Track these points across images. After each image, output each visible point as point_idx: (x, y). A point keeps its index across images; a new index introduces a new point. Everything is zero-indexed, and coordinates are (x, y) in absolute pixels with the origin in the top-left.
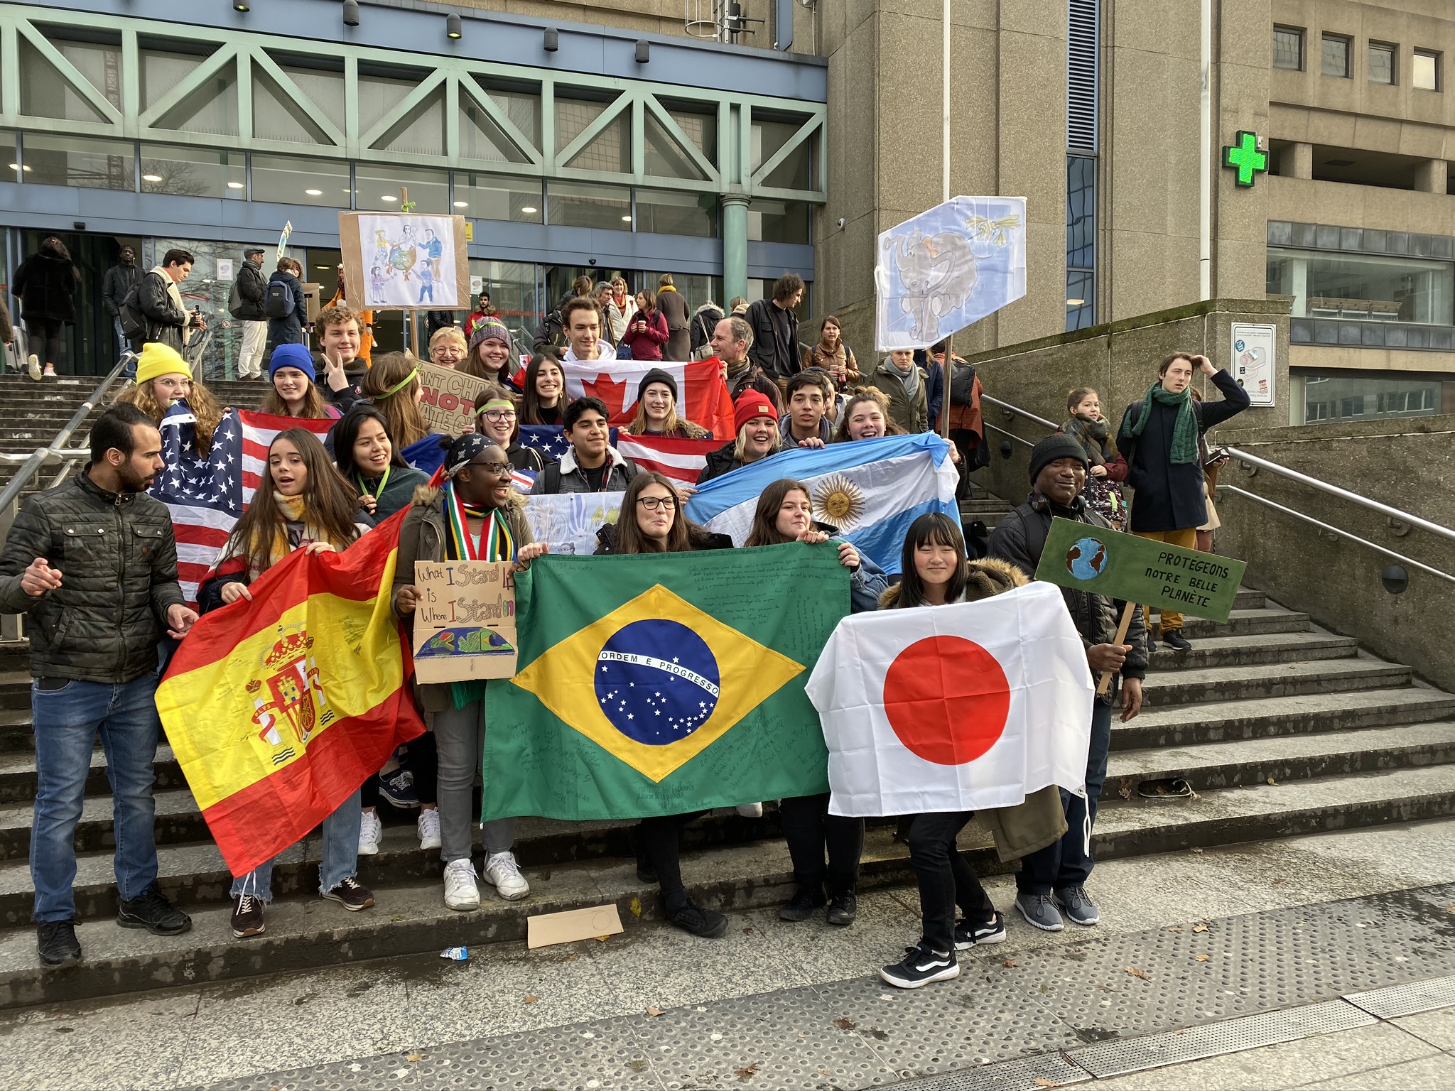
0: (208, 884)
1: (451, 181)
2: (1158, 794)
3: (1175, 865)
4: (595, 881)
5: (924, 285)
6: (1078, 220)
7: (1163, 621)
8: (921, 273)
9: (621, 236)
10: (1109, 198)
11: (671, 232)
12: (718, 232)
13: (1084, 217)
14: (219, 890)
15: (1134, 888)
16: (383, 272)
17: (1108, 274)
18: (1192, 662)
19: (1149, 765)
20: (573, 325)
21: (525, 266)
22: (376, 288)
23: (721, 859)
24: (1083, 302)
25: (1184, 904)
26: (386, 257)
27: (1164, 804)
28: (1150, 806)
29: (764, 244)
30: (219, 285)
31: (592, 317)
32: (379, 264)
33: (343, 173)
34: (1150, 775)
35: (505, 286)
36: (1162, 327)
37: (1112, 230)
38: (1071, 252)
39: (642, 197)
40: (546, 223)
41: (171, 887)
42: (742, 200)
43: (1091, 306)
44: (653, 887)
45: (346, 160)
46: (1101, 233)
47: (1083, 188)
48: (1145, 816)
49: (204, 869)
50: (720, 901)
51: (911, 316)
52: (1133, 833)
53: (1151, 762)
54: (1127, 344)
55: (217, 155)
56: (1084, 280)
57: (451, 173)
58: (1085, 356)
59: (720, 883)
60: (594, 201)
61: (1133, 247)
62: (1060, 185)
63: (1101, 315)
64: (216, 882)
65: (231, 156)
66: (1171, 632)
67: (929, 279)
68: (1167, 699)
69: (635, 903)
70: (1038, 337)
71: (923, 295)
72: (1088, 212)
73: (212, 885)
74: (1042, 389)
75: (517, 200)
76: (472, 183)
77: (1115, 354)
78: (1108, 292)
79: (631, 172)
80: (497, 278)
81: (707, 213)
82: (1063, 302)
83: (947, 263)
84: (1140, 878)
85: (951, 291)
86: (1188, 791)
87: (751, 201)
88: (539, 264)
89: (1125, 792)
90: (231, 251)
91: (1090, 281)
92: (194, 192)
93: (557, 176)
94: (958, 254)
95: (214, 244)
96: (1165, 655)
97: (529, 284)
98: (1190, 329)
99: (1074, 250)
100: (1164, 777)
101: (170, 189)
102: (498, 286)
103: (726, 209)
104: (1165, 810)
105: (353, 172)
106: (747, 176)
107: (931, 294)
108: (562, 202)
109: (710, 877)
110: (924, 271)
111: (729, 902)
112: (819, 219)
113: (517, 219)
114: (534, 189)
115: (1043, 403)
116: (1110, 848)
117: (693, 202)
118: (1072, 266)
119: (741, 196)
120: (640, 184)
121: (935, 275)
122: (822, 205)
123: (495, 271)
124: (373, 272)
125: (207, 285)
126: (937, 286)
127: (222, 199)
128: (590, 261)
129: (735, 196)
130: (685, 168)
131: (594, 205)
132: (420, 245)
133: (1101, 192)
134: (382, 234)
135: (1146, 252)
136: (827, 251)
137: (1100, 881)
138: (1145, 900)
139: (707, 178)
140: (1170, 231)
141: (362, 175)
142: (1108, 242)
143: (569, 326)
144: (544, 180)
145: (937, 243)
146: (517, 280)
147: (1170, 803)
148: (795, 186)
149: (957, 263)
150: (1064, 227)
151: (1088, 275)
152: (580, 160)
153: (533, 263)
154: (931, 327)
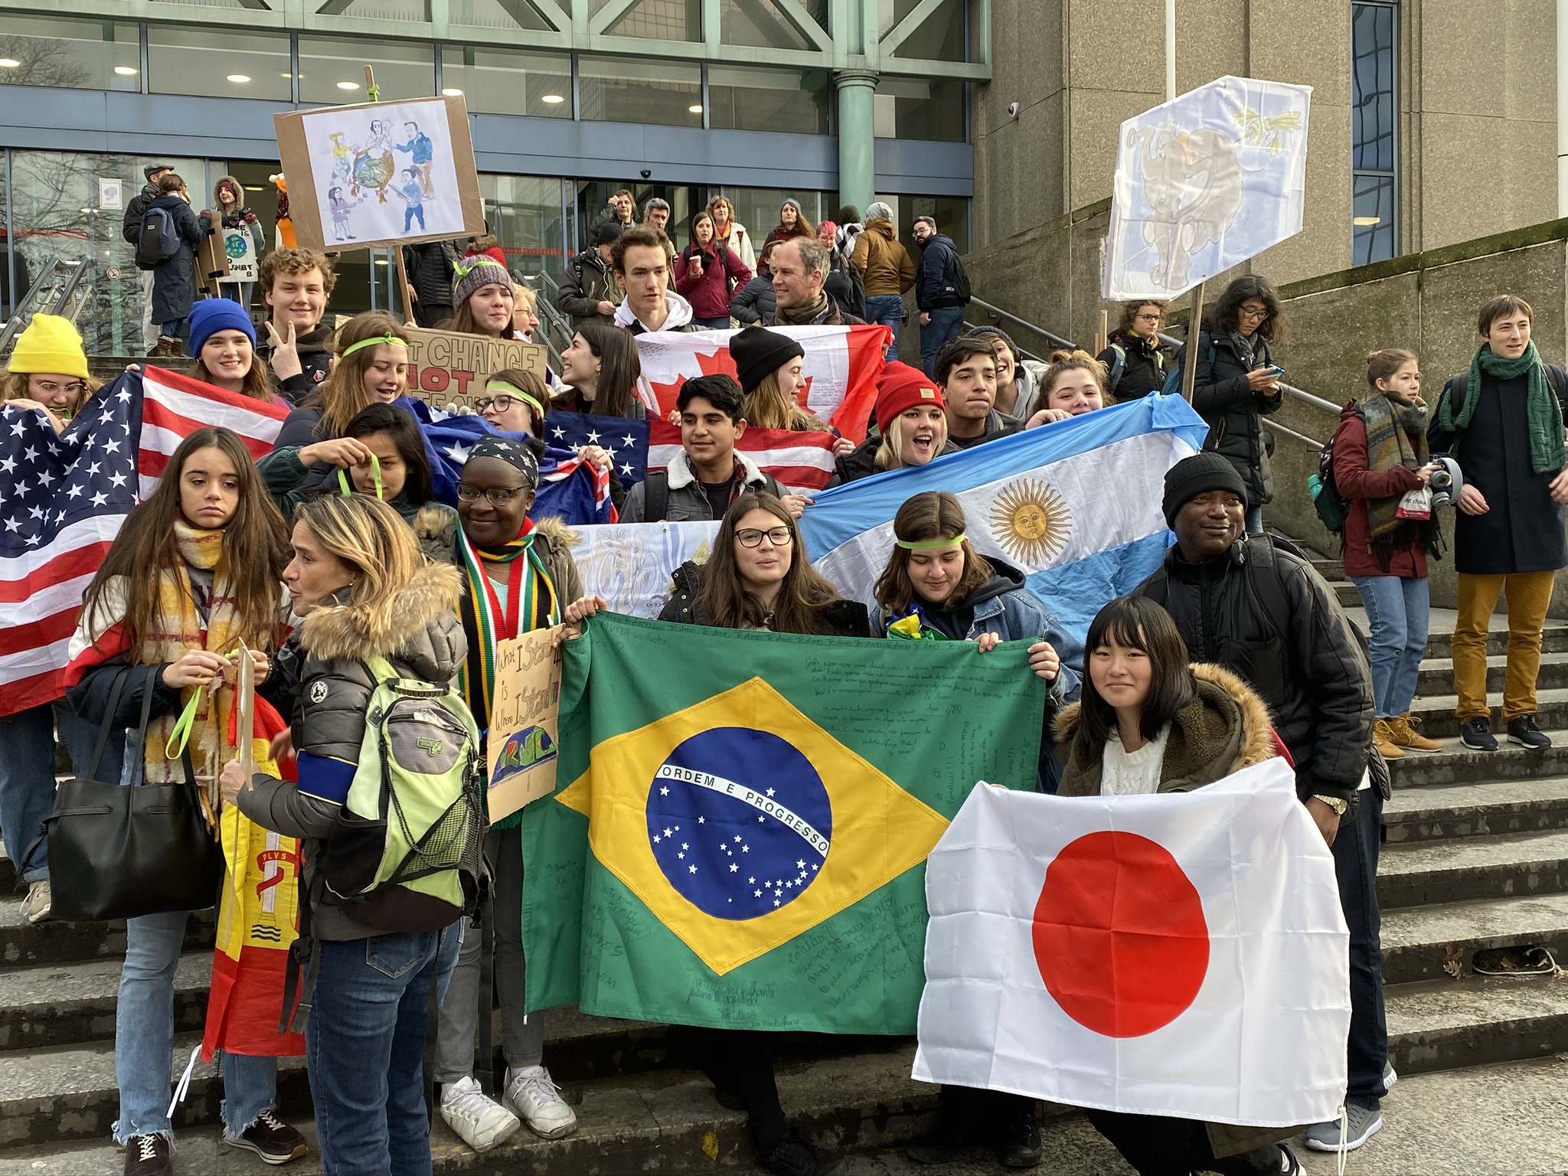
0: (75, 1110)
1: (438, 59)
2: (1503, 969)
3: (1532, 1080)
4: (650, 1106)
5: (1174, 205)
6: (1369, 99)
7: (1506, 703)
8: (1173, 186)
9: (688, 134)
10: (1415, 65)
11: (761, 128)
12: (830, 126)
13: (1378, 93)
14: (91, 1121)
15: (1470, 1116)
16: (346, 193)
17: (1415, 178)
18: (1552, 766)
19: (1489, 925)
20: (629, 269)
21: (547, 181)
22: (338, 219)
23: (838, 1072)
24: (1378, 220)
25: (1547, 1142)
26: (347, 171)
27: (1513, 986)
28: (1491, 988)
29: (898, 143)
30: (106, 216)
31: (656, 256)
32: (338, 182)
33: (281, 50)
34: (1491, 941)
35: (521, 212)
36: (1500, 258)
37: (1420, 112)
38: (1359, 146)
39: (718, 78)
40: (577, 117)
41: (22, 1115)
42: (866, 78)
43: (1391, 226)
44: (737, 1118)
45: (284, 30)
46: (1404, 117)
47: (1376, 51)
48: (1484, 1004)
49: (70, 1089)
50: (838, 1136)
51: (1154, 249)
52: (1466, 1031)
53: (1492, 920)
54: (1446, 285)
55: (98, 27)
56: (1378, 188)
57: (437, 47)
58: (1384, 302)
59: (837, 1109)
60: (648, 85)
61: (1453, 138)
62: (1341, 48)
63: (1405, 240)
64: (87, 1108)
65: (118, 29)
66: (1520, 720)
67: (1181, 197)
68: (1515, 823)
69: (709, 1142)
70: (1311, 275)
71: (1173, 220)
72: (1384, 86)
73: (82, 1112)
74: (1319, 353)
75: (537, 85)
76: (469, 61)
77: (1428, 300)
78: (1416, 205)
79: (702, 40)
80: (510, 200)
81: (814, 98)
82: (1348, 222)
83: (1205, 173)
84: (1479, 1100)
85: (1207, 217)
86: (1550, 966)
87: (880, 80)
88: (568, 178)
89: (1453, 967)
90: (122, 167)
91: (1388, 189)
92: (67, 81)
93: (593, 48)
94: (1221, 162)
95: (98, 156)
96: (1511, 755)
97: (555, 209)
98: (1543, 260)
99: (1363, 144)
100: (1512, 944)
101: (36, 78)
102: (509, 211)
103: (842, 92)
104: (1514, 995)
105: (294, 48)
106: (873, 43)
107: (1183, 219)
108: (604, 86)
109: (822, 1101)
110: (1176, 183)
111: (851, 1137)
112: (980, 104)
113: (537, 113)
114: (560, 68)
115: (1320, 374)
116: (1431, 1053)
117: (793, 83)
118: (1361, 168)
119: (865, 73)
120: (715, 57)
121: (1190, 191)
122: (984, 84)
123: (505, 190)
124: (331, 194)
125: (87, 215)
126: (1191, 208)
127: (106, 92)
128: (643, 174)
129: (855, 73)
130: (784, 34)
131: (647, 89)
132: (399, 147)
133: (1404, 56)
134: (339, 138)
135: (1473, 144)
136: (993, 152)
137: (1416, 1106)
138: (1487, 1136)
139: (814, 47)
140: (1509, 112)
141: (308, 52)
142: (1415, 132)
143: (623, 272)
144: (574, 55)
145: (1195, 144)
146: (537, 203)
147: (1521, 984)
148: (944, 56)
149: (1218, 175)
150: (1349, 109)
151: (1383, 181)
152: (628, 23)
153: (560, 177)
154: (1178, 268)
